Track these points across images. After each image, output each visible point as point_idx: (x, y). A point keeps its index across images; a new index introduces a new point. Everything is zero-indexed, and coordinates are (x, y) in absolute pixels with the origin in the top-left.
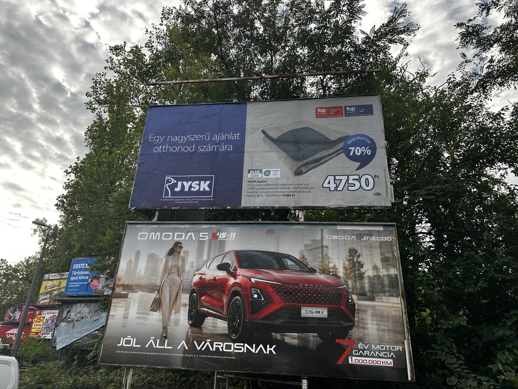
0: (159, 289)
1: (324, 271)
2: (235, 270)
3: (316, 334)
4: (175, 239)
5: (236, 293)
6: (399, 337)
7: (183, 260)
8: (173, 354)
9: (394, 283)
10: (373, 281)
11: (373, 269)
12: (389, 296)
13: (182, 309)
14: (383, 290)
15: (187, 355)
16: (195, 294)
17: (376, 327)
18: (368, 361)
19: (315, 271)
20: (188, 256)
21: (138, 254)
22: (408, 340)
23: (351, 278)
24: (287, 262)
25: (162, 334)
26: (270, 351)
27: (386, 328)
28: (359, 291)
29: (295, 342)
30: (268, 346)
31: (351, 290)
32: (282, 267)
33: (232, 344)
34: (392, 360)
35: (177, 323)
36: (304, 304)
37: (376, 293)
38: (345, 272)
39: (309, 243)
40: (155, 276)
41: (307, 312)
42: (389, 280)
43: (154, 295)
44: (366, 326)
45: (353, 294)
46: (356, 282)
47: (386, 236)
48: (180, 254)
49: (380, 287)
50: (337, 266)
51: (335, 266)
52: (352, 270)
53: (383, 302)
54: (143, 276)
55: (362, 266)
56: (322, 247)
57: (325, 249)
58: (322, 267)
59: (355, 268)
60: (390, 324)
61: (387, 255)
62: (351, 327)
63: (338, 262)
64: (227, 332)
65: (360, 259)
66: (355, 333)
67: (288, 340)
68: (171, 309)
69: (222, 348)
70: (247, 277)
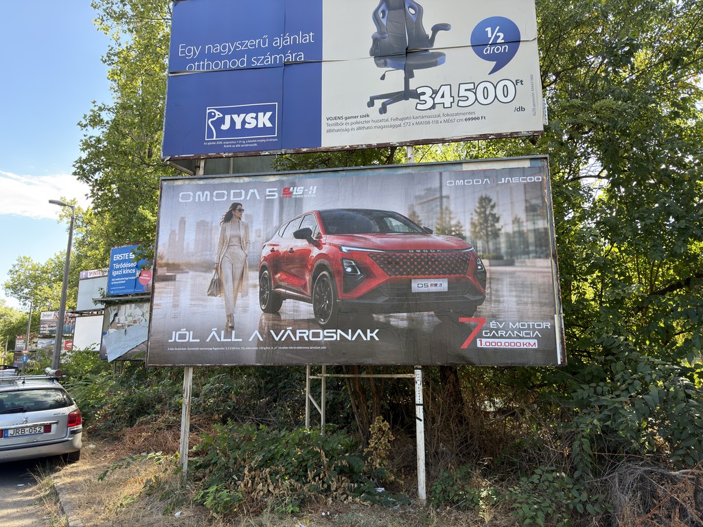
0: (218, 268)
1: (443, 231)
2: (319, 237)
3: (432, 313)
4: (232, 199)
5: (322, 267)
6: (547, 310)
7: (246, 227)
8: (243, 348)
9: (543, 241)
10: (512, 239)
11: (513, 222)
12: (536, 257)
13: (251, 290)
14: (526, 250)
15: (262, 348)
16: (266, 272)
17: (515, 299)
18: (503, 344)
19: (431, 232)
20: (252, 222)
21: (183, 222)
22: (560, 313)
23: (481, 238)
24: (391, 221)
25: (227, 324)
26: (372, 337)
27: (530, 300)
28: (492, 254)
29: (404, 324)
30: (368, 331)
31: (481, 253)
32: (385, 230)
33: (321, 331)
34: (536, 341)
35: (245, 309)
36: (416, 276)
37: (517, 255)
38: (473, 230)
39: (423, 193)
40: (210, 251)
41: (418, 286)
42: (536, 237)
43: (211, 275)
44: (501, 299)
45: (483, 258)
46: (487, 242)
47: (534, 175)
48: (240, 219)
49: (522, 246)
50: (462, 223)
51: (459, 223)
52: (483, 227)
53: (526, 266)
54: (193, 251)
55: (497, 220)
56: (441, 197)
57: (444, 200)
58: (441, 225)
59: (487, 223)
60: (535, 294)
61: (534, 202)
62: (481, 302)
63: (464, 217)
64: (313, 317)
65: (495, 211)
66: (486, 309)
67: (393, 322)
68: (236, 291)
69: (308, 337)
70: (335, 246)
